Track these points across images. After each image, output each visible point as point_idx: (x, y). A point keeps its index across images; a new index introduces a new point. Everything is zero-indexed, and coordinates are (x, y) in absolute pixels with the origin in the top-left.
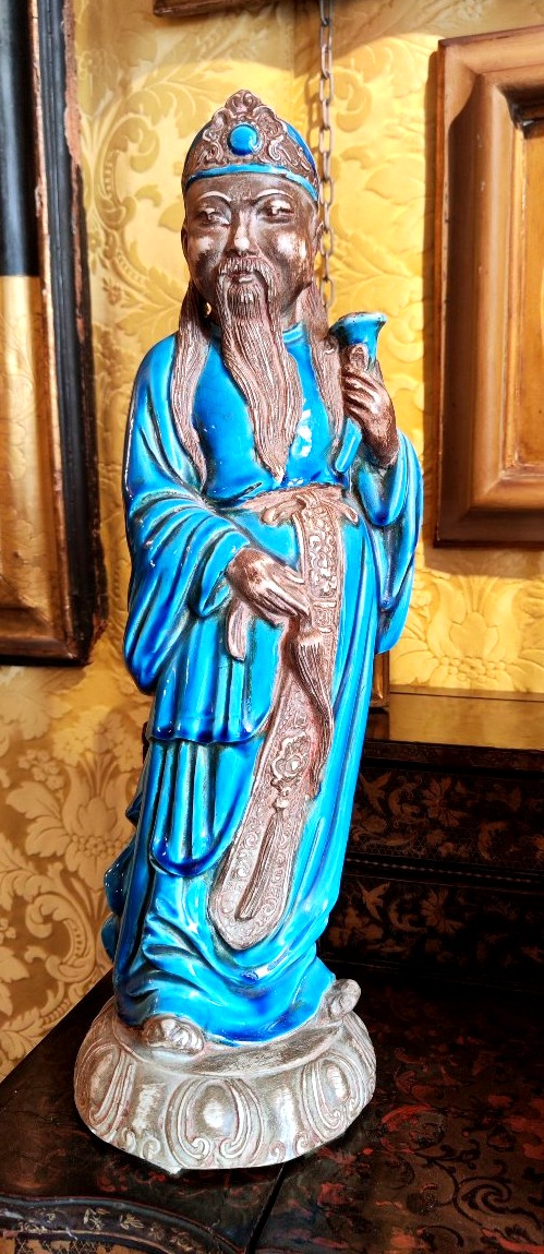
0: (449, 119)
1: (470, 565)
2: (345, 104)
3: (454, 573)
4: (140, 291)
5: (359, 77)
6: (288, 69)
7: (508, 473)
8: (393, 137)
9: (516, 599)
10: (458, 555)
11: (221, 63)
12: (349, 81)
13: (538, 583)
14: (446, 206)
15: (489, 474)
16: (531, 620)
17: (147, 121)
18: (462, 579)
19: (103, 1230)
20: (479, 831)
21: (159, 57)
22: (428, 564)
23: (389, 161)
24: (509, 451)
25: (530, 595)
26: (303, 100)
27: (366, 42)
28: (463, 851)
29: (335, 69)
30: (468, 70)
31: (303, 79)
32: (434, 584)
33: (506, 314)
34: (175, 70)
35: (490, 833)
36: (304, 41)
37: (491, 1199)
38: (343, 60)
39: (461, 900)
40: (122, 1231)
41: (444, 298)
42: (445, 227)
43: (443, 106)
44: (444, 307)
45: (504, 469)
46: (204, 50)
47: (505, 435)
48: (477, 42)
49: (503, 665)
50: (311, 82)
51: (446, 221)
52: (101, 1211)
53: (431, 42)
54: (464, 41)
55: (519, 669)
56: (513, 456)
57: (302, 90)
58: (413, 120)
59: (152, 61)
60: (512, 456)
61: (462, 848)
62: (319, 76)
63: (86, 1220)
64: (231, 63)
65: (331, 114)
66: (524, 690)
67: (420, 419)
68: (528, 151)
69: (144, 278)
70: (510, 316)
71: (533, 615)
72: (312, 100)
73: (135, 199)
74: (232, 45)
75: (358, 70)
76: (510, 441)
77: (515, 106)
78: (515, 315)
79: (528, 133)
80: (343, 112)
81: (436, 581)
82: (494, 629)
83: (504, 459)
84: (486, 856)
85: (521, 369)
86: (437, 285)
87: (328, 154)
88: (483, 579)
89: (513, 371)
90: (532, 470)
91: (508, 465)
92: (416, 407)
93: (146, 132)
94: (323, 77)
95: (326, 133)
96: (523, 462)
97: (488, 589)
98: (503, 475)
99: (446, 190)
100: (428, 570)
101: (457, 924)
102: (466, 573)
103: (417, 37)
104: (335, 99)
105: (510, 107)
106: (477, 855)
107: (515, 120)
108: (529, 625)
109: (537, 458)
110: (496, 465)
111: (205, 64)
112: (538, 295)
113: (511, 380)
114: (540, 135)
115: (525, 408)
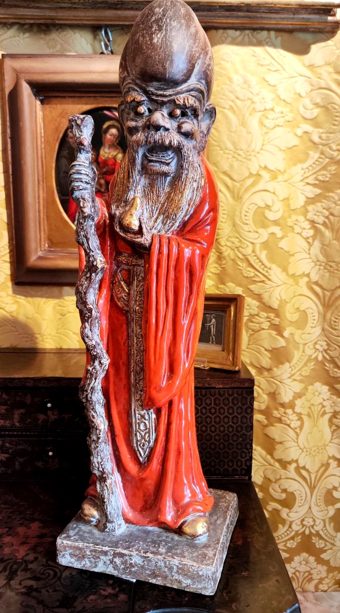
0: (7, 91)
1: (33, 293)
3: (26, 296)
7: (43, 253)
9: (54, 307)
10: (28, 288)
13: (62, 300)
14: (9, 131)
15: (33, 253)
16: (61, 317)
18: (30, 299)
20: (14, 414)
22: (15, 292)
24: (43, 243)
25: (60, 306)
28: (8, 423)
30: (14, 69)
32: (17, 301)
33: (37, 182)
35: (19, 414)
39: (7, 445)
41: (11, 173)
42: (9, 140)
43: (5, 85)
44: (11, 176)
45: (41, 251)
47: (40, 236)
48: (18, 58)
49: (50, 337)
51: (10, 138)
54: (13, 56)
55: (57, 338)
60: (44, 245)
61: (7, 422)
66: (59, 347)
67: (5, 227)
68: (43, 110)
70: (39, 183)
71: (61, 315)
76: (42, 239)
77: (35, 90)
78: (41, 183)
79: (42, 102)
81: (18, 300)
82: (45, 321)
83: (41, 246)
84: (18, 424)
86: (8, 166)
88: (39, 299)
89: (42, 208)
90: (54, 252)
91: (43, 249)
92: (4, 221)
96: (50, 248)
97: (42, 303)
98: (40, 253)
99: (8, 124)
100: (14, 295)
101: (7, 456)
102: (32, 296)
105: (32, 91)
106: (14, 424)
107: (35, 96)
108: (60, 319)
109: (56, 246)
110: (36, 249)
112: (51, 175)
113: (42, 211)
114: (48, 104)
115: (49, 224)
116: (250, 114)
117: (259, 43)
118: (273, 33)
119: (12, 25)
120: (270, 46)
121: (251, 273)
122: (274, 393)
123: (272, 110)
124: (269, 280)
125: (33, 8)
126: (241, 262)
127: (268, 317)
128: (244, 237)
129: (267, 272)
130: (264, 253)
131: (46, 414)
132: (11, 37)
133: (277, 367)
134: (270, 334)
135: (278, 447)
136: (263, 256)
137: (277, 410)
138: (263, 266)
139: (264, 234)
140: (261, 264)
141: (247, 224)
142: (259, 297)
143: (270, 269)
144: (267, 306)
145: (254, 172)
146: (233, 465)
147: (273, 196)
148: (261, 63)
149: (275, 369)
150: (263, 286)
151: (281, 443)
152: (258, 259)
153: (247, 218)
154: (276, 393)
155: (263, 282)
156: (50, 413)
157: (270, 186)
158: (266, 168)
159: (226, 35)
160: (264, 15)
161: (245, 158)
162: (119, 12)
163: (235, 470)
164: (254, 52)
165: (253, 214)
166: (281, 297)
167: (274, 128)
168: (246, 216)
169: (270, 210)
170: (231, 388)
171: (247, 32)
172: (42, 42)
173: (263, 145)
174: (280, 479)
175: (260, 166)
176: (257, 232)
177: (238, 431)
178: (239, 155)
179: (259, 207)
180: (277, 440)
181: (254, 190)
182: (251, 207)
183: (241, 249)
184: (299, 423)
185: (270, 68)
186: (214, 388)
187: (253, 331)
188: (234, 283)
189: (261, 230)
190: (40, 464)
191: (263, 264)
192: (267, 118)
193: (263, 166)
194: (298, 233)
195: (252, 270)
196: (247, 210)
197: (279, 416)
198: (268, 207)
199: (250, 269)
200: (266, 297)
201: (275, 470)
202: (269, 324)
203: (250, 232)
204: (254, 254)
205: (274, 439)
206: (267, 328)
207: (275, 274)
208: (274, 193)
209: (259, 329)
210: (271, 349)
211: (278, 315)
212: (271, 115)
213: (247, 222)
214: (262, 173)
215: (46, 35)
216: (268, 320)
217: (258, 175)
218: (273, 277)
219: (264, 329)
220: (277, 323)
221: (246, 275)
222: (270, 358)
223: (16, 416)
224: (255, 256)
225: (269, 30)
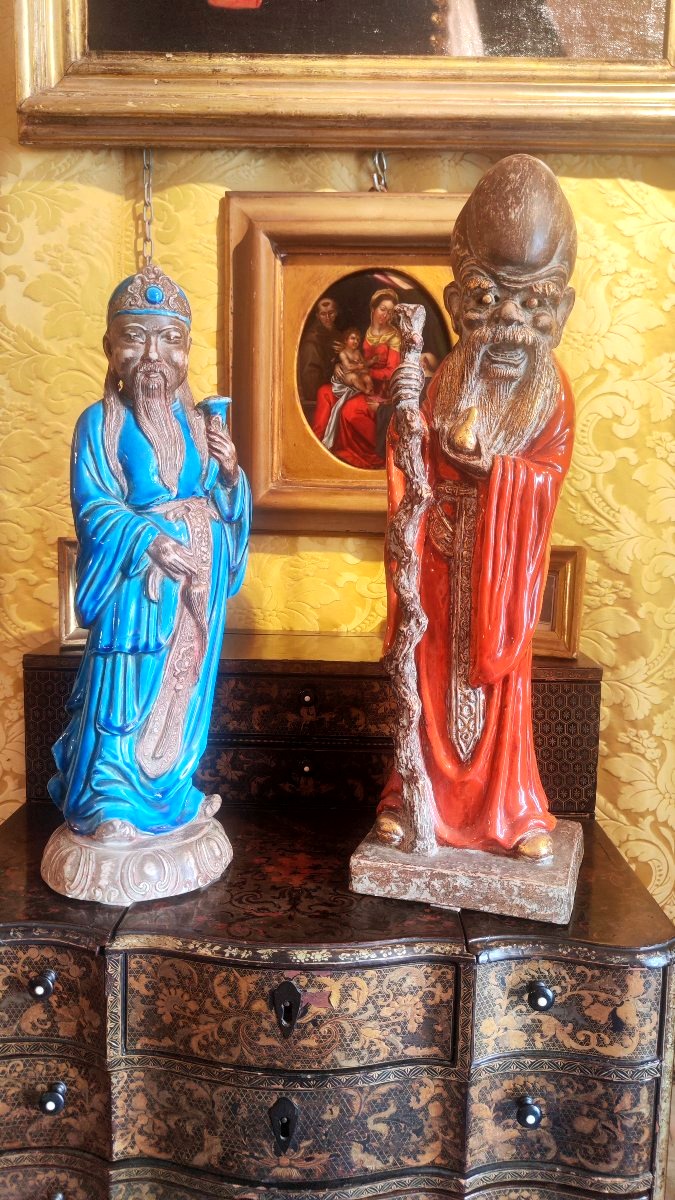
0: (232, 246)
2: (162, 224)
4: (9, 342)
5: (171, 207)
6: (121, 194)
7: (276, 484)
8: (195, 252)
9: (283, 568)
11: (71, 184)
12: (164, 209)
13: (296, 557)
14: (231, 304)
15: (262, 485)
17: (14, 218)
19: (24, 937)
20: (252, 713)
21: (23, 173)
23: (192, 268)
24: (275, 471)
25: (292, 566)
26: (131, 216)
27: (176, 184)
29: (154, 200)
30: (244, 215)
31: (131, 202)
33: (271, 379)
34: (35, 185)
35: (259, 713)
36: (132, 175)
37: (251, 899)
38: (159, 194)
39: (241, 757)
40: (34, 936)
41: (231, 365)
42: (231, 317)
43: (229, 236)
44: (231, 370)
45: (273, 481)
46: (57, 173)
47: (273, 458)
48: (251, 198)
49: (274, 613)
50: (137, 205)
51: (232, 313)
52: (21, 929)
53: (221, 191)
54: (243, 195)
55: (285, 615)
56: (278, 472)
57: (130, 210)
58: (209, 242)
59: (17, 175)
60: (278, 474)
61: (243, 724)
62: (143, 202)
63: (12, 933)
64: (79, 186)
65: (153, 230)
66: (288, 628)
68: (285, 275)
69: (12, 333)
70: (274, 381)
71: (292, 579)
72: (138, 218)
73: (4, 274)
74: (80, 173)
75: (171, 203)
76: (275, 464)
77: (275, 244)
78: (277, 380)
79: (284, 261)
80: (160, 230)
82: (269, 589)
83: (272, 476)
85: (282, 417)
86: (226, 355)
87: (150, 258)
88: (261, 555)
89: (276, 417)
90: (290, 484)
91: (274, 479)
93: (12, 226)
94: (146, 204)
95: (149, 244)
96: (284, 478)
98: (271, 486)
99: (231, 293)
101: (240, 773)
103: (211, 186)
104: (155, 220)
105: (272, 245)
106: (252, 728)
107: (275, 252)
108: (291, 585)
109: (293, 476)
110: (267, 480)
111: (58, 183)
112: (292, 368)
113: (276, 423)
114: (292, 264)
115: (285, 442)
116: (593, 280)
117: (610, 174)
118: (629, 159)
119: (240, 150)
120: (625, 178)
121: (588, 517)
122: (620, 705)
123: (627, 272)
124: (617, 529)
125: (279, 127)
126: (573, 501)
127: (613, 587)
128: (581, 464)
129: (614, 516)
130: (610, 487)
131: (298, 713)
132: (238, 166)
133: (626, 664)
134: (617, 613)
135: (625, 789)
136: (609, 493)
137: (625, 731)
138: (608, 508)
139: (611, 459)
140: (604, 504)
141: (584, 443)
142: (601, 556)
143: (618, 512)
144: (612, 569)
145: (597, 366)
146: (568, 796)
147: (627, 402)
148: (611, 203)
149: (623, 668)
150: (607, 538)
151: (630, 783)
152: (600, 496)
153: (585, 435)
154: (624, 704)
155: (607, 531)
156: (303, 711)
157: (622, 387)
158: (615, 359)
159: (559, 162)
160: (618, 135)
161: (584, 345)
162: (404, 132)
163: (570, 803)
164: (601, 186)
165: (594, 429)
166: (634, 555)
167: (629, 299)
168: (583, 431)
169: (620, 423)
170: (568, 681)
171: (592, 157)
172: (283, 172)
173: (611, 325)
174: (628, 840)
175: (606, 357)
176: (599, 456)
177: (575, 745)
178: (574, 340)
179: (603, 418)
180: (623, 779)
181: (595, 392)
182: (590, 418)
183: (574, 481)
184: (658, 752)
185: (625, 210)
186: (543, 681)
187: (589, 607)
188: (561, 533)
189: (606, 454)
190: (287, 787)
191: (608, 505)
192: (619, 284)
193: (611, 356)
194: (662, 459)
195: (591, 514)
196: (585, 422)
197: (628, 740)
198: (617, 418)
199: (587, 512)
200: (611, 555)
201: (619, 827)
202: (615, 596)
203: (588, 455)
204: (594, 490)
205: (619, 778)
206: (611, 603)
207: (626, 520)
208: (627, 397)
209: (599, 604)
210: (617, 636)
211: (629, 584)
212: (624, 280)
213: (585, 440)
214: (610, 367)
215: (289, 162)
216: (614, 590)
217: (603, 371)
218: (622, 525)
219: (607, 605)
220: (629, 596)
221: (581, 521)
222: (615, 651)
223: (256, 716)
224: (596, 492)
225: (623, 154)
